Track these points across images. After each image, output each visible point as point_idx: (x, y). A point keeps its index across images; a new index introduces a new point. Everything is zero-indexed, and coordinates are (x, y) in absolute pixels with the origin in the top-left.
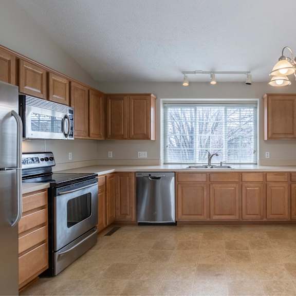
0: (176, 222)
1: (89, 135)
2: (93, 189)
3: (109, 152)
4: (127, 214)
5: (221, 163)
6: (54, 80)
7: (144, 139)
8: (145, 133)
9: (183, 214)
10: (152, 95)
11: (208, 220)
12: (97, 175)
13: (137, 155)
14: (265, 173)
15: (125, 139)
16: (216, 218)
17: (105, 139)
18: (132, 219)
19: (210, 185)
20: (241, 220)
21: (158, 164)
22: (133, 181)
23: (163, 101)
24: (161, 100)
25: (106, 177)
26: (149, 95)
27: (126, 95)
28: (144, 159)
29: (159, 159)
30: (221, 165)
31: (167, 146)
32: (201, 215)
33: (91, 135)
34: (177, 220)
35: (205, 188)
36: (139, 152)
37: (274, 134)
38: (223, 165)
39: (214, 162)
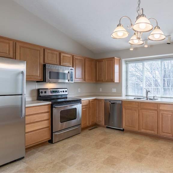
1: (85, 80)
5: (154, 97)
6: (63, 56)
7: (111, 82)
8: (112, 78)
10: (115, 58)
12: (81, 100)
17: (96, 82)
18: (102, 124)
21: (121, 96)
25: (89, 101)
26: (114, 58)
27: (103, 59)
28: (114, 93)
29: (121, 93)
30: (154, 98)
33: (86, 80)
36: (112, 89)
38: (155, 98)
39: (149, 96)
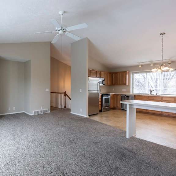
2: (109, 97)
6: (101, 73)
7: (124, 85)
8: (125, 83)
17: (112, 85)
21: (130, 93)
22: (120, 97)
24: (131, 72)
25: (112, 95)
26: (126, 72)
28: (124, 91)
33: (108, 84)
36: (123, 89)
39: (152, 93)
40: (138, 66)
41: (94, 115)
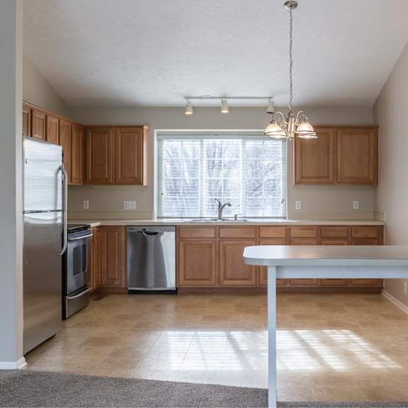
0: (177, 288)
3: (85, 202)
4: (115, 279)
5: (235, 217)
8: (136, 176)
9: (186, 279)
10: (145, 127)
11: (217, 286)
12: (89, 227)
13: (123, 206)
14: (288, 227)
15: (110, 184)
16: (227, 283)
17: (84, 184)
18: (121, 285)
19: (219, 242)
20: (258, 286)
21: (151, 218)
22: (123, 238)
23: (158, 132)
24: (156, 131)
26: (141, 127)
27: (110, 127)
28: (131, 211)
29: (152, 211)
31: (162, 194)
32: (208, 280)
34: (178, 286)
35: (213, 245)
36: (125, 202)
37: (303, 178)
38: (238, 219)
39: (225, 216)
40: (184, 109)
41: (41, 350)
